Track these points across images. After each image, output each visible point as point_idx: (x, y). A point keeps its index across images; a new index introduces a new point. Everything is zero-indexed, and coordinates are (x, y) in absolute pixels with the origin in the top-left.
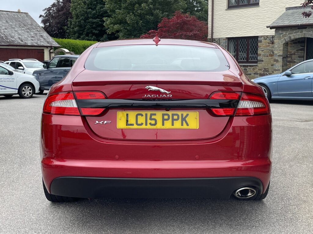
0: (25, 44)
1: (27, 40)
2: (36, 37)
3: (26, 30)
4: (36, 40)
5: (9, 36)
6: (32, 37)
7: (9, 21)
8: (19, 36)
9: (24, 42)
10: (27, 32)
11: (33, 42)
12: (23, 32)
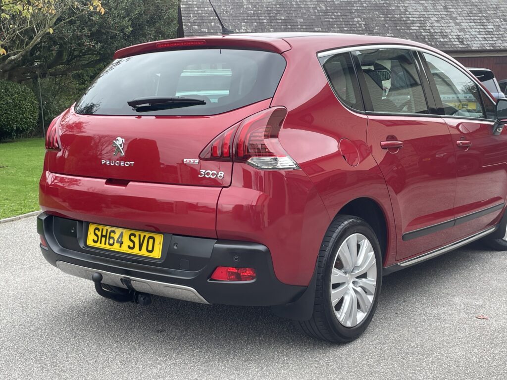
0: (467, 47)
1: (473, 39)
2: (495, 33)
3: (478, 21)
4: (495, 39)
5: (439, 34)
6: (489, 33)
7: (450, 7)
8: (459, 34)
9: (464, 44)
10: (480, 24)
11: (486, 42)
12: (471, 24)
